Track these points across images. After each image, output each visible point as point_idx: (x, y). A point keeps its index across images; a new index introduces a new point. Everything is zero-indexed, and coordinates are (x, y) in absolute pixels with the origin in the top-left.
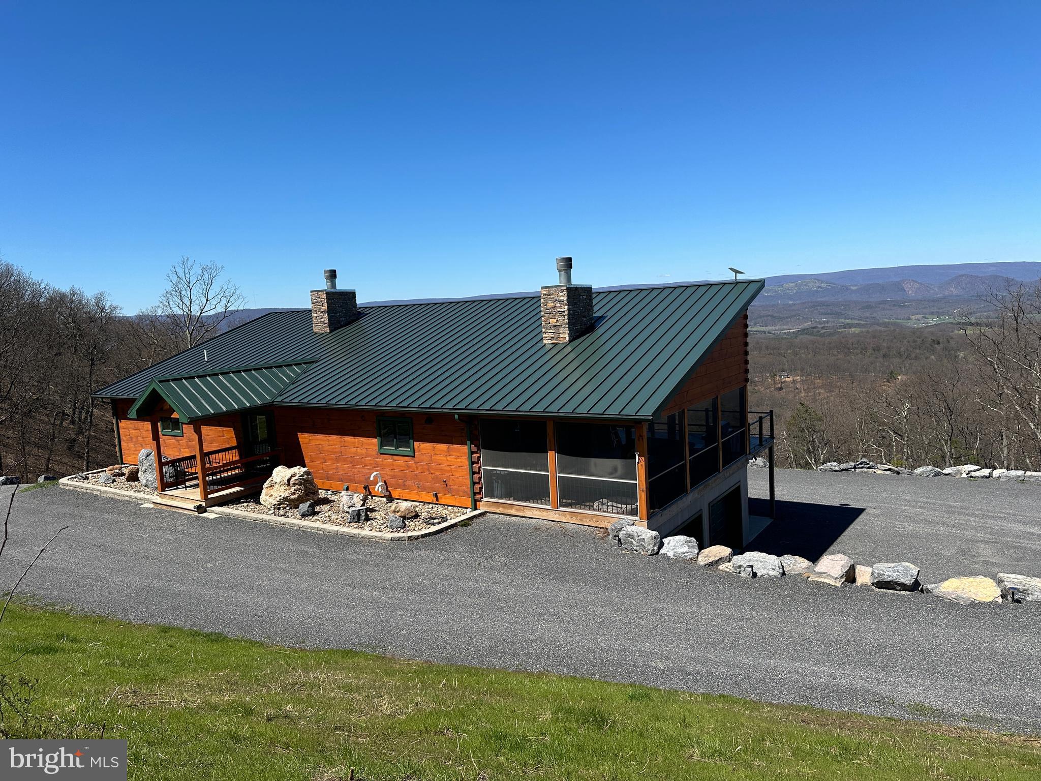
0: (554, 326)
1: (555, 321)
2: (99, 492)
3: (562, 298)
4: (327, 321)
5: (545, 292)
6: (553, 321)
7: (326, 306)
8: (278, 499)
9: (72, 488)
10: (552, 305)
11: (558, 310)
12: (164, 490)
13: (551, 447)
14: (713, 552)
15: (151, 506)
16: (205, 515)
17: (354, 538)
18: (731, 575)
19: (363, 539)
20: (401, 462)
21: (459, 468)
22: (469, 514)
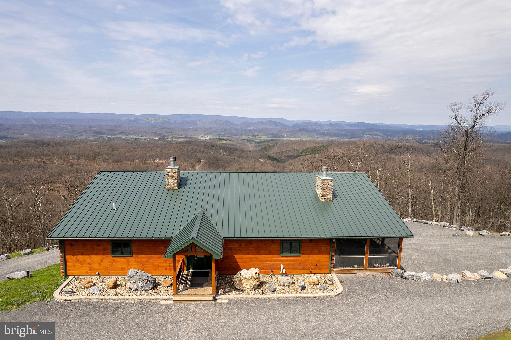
0: (326, 194)
1: (327, 192)
2: (109, 300)
3: (331, 184)
4: (176, 184)
5: (323, 181)
6: (326, 193)
7: (177, 176)
8: (252, 286)
9: (77, 301)
10: (326, 186)
11: (329, 188)
12: (176, 292)
13: (367, 247)
14: (437, 276)
15: (171, 302)
16: (218, 301)
17: (319, 298)
18: (450, 283)
19: (324, 297)
20: (293, 259)
21: (324, 259)
22: (333, 276)
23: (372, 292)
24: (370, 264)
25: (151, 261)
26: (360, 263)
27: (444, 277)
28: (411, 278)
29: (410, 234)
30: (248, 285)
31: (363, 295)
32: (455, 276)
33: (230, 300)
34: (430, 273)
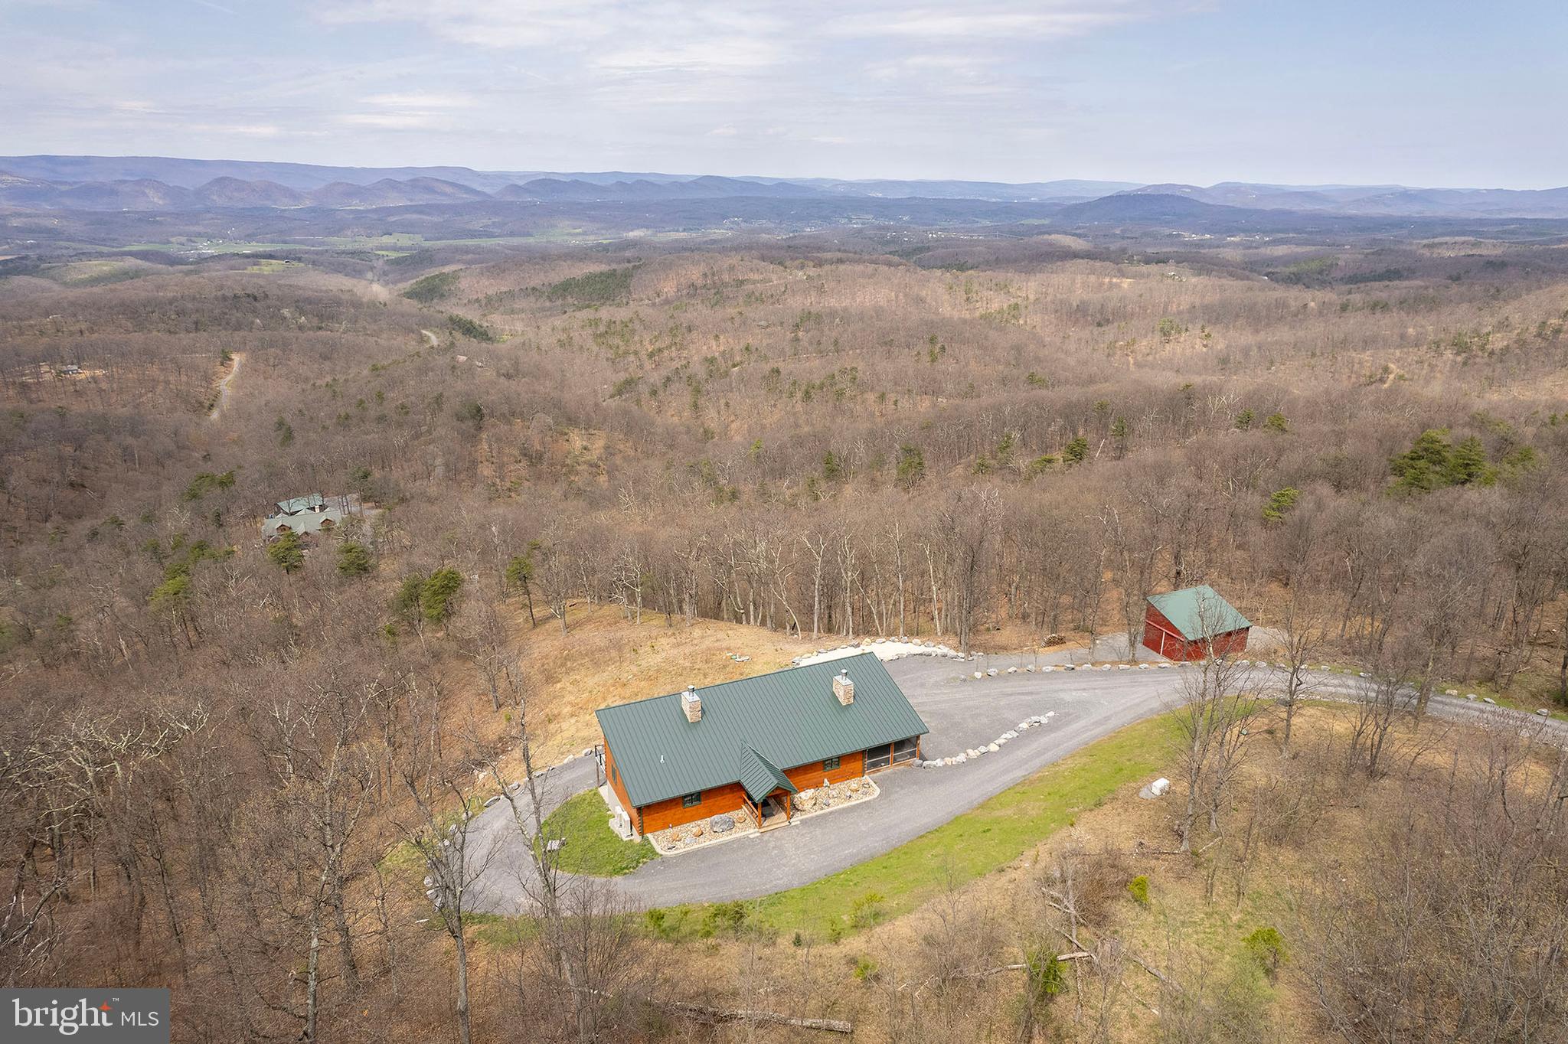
0: (847, 698)
1: (848, 696)
2: (706, 846)
3: (851, 688)
5: (844, 686)
10: (848, 690)
11: (850, 692)
12: (760, 826)
13: (892, 748)
14: (948, 760)
15: (758, 834)
16: (793, 824)
17: (865, 803)
18: (959, 765)
19: (869, 802)
20: (835, 771)
21: (857, 765)
22: (867, 778)
23: (902, 788)
24: (895, 760)
25: (717, 803)
26: (887, 761)
27: (954, 758)
28: (929, 766)
29: (926, 731)
30: (807, 806)
31: (897, 792)
32: (961, 758)
33: (802, 821)
34: (943, 759)
